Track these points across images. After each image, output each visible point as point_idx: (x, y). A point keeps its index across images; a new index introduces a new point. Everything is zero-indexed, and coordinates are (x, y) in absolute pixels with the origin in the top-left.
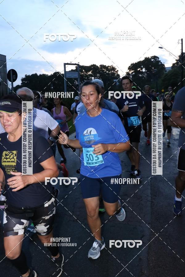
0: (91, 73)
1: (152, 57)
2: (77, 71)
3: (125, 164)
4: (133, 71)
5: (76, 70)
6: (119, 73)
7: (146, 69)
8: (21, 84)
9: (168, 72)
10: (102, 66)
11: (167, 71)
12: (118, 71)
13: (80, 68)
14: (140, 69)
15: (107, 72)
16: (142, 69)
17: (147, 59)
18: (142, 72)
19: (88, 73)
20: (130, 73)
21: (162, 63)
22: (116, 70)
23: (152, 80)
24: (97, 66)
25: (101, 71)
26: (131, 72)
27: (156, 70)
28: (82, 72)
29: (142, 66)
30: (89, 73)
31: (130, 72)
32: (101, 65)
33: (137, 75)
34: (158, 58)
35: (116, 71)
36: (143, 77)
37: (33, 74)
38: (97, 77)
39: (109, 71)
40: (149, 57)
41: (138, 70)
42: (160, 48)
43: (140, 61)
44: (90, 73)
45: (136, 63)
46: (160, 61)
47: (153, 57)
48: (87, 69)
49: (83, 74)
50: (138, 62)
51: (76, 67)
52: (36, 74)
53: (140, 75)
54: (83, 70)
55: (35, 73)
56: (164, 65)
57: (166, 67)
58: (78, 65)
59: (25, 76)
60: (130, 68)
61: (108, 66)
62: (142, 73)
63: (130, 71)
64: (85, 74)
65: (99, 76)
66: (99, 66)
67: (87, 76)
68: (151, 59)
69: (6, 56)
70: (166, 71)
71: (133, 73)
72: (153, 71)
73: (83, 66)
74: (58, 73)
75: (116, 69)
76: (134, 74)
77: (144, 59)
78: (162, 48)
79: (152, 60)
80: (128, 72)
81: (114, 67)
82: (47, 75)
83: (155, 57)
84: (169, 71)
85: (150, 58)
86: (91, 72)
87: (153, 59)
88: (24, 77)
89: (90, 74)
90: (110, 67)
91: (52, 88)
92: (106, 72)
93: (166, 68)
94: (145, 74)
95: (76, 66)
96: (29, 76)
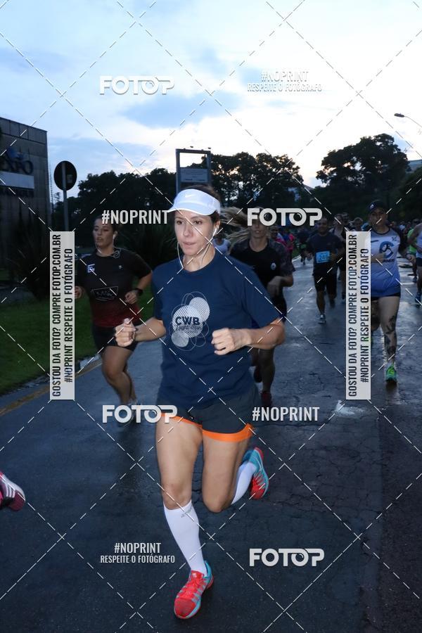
0: (237, 173)
1: (377, 137)
2: (206, 168)
3: (319, 379)
4: (332, 169)
5: (204, 165)
6: (300, 172)
7: (363, 165)
8: (79, 194)
9: (415, 171)
10: (263, 157)
11: (412, 169)
12: (298, 168)
13: (212, 161)
14: (349, 164)
15: (274, 170)
16: (353, 164)
17: (366, 142)
18: (354, 170)
19: (229, 173)
20: (326, 174)
21: (400, 150)
22: (294, 166)
23: (376, 190)
24: (251, 157)
25: (258, 167)
26: (329, 171)
27: (386, 166)
28: (216, 169)
29: (355, 158)
30: (232, 173)
31: (327, 172)
32: (259, 155)
33: (343, 178)
34: (392, 139)
35: (294, 169)
36: (356, 182)
37: (106, 172)
38: (250, 180)
39: (278, 167)
40: (370, 137)
41: (346, 165)
42: (397, 115)
43: (350, 147)
44: (235, 172)
45: (340, 151)
46: (396, 146)
47: (379, 136)
48: (228, 162)
49: (219, 174)
50: (345, 148)
51: (203, 158)
52: (112, 173)
53: (349, 179)
54: (220, 166)
55: (110, 171)
56: (405, 156)
57: (409, 160)
58: (208, 153)
59: (88, 176)
60: (326, 162)
61: (277, 157)
62: (354, 173)
63: (326, 168)
64: (222, 174)
65: (254, 179)
66: (255, 157)
67: (227, 179)
68: (375, 141)
69: (46, 132)
70: (410, 170)
71: (332, 172)
72: (381, 169)
73: (218, 157)
74: (162, 170)
75: (294, 164)
76: (335, 174)
77: (359, 141)
78: (403, 116)
79: (378, 144)
80: (321, 171)
81: (289, 158)
82: (137, 175)
83: (384, 138)
84: (418, 169)
85: (373, 138)
86: (238, 170)
87: (379, 141)
88: (85, 179)
89: (234, 174)
90: (281, 158)
91: (148, 204)
92: (272, 170)
93: (409, 162)
94: (361, 176)
95: (203, 155)
96: (96, 177)
